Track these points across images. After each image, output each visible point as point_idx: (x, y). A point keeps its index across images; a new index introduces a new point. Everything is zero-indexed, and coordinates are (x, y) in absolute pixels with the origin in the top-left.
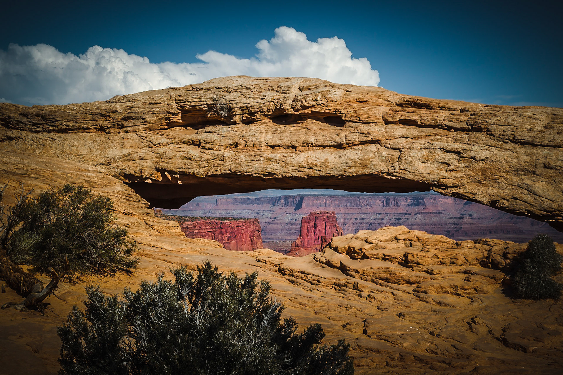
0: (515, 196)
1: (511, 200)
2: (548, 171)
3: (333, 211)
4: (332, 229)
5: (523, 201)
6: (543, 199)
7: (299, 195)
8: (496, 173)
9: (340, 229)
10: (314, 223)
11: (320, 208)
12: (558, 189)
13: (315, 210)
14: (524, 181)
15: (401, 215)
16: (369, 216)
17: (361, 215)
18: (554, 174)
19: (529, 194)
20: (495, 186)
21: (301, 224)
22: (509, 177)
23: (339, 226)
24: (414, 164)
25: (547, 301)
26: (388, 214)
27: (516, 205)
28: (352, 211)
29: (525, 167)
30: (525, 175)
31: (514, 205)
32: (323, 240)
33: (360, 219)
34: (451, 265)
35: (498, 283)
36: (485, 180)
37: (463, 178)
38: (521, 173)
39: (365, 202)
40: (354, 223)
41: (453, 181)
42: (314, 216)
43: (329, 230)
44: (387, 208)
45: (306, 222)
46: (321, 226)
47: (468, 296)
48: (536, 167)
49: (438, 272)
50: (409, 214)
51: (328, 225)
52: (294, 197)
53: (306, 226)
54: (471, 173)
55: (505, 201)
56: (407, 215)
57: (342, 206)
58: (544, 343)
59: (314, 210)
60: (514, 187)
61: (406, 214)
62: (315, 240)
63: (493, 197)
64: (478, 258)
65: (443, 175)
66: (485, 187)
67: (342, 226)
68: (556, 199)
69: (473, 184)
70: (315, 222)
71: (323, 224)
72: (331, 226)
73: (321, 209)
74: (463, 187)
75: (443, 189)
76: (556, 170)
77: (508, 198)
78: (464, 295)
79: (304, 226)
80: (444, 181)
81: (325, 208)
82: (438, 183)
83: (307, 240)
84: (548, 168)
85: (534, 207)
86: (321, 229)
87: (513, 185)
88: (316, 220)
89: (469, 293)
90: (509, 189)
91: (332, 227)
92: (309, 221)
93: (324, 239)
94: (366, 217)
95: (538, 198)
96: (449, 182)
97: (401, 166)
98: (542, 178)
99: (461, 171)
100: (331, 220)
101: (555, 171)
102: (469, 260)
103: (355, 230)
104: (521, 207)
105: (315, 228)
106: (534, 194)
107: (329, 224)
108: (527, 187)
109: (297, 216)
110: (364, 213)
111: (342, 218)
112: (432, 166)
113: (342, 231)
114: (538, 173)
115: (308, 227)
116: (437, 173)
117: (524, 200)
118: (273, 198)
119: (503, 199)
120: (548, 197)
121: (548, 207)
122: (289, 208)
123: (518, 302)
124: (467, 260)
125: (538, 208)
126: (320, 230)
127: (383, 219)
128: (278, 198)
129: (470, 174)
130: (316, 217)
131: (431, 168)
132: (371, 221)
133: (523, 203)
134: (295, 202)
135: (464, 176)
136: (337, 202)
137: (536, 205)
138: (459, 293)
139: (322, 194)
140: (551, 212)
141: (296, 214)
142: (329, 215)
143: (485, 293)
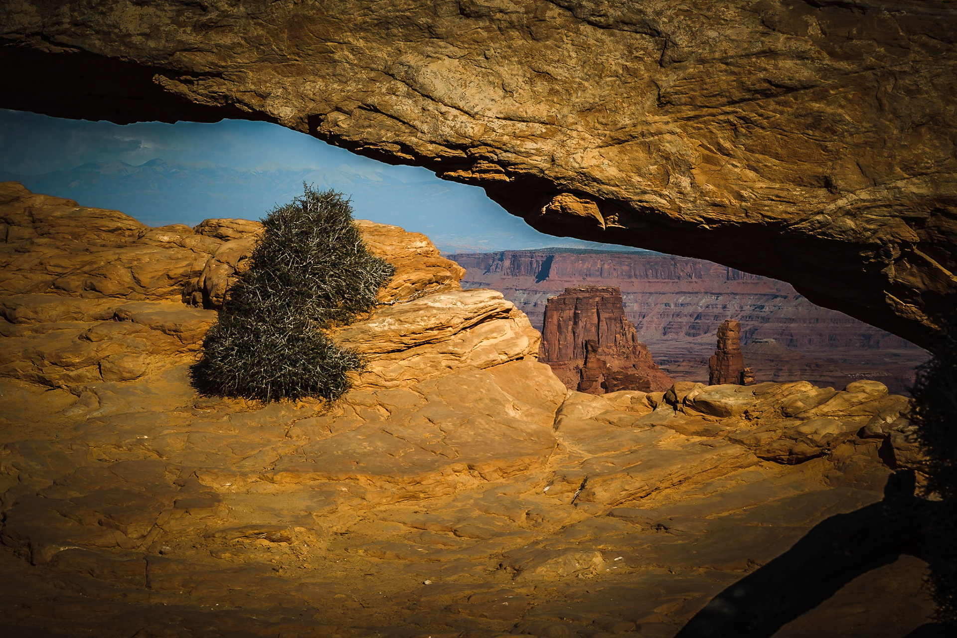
0: (370, 101)
1: (357, 112)
2: (468, 25)
3: (615, 286)
4: (613, 326)
5: (392, 116)
6: (444, 109)
7: (543, 251)
8: (328, 31)
9: (629, 326)
10: (573, 311)
11: (589, 279)
12: (491, 78)
13: (578, 283)
14: (403, 58)
15: (765, 298)
16: (695, 300)
17: (678, 296)
18: (485, 34)
19: (408, 96)
20: (324, 72)
21: (545, 313)
22: (361, 43)
23: (628, 319)
24: (111, 9)
25: (300, 404)
26: (737, 297)
27: (370, 126)
28: (658, 287)
29: (408, 14)
30: (407, 39)
31: (364, 127)
32: (590, 348)
33: (676, 305)
34: (85, 293)
35: (191, 350)
36: (298, 55)
37: (239, 50)
38: (395, 31)
39: (688, 269)
40: (663, 315)
41: (211, 58)
42: (575, 296)
43: (605, 327)
44: (735, 282)
45: (557, 310)
46: (588, 319)
47: (73, 385)
48: (435, 14)
49: (31, 315)
50: (782, 297)
51: (604, 316)
52: (532, 254)
53: (555, 318)
54: (261, 32)
55: (342, 117)
56: (778, 299)
57: (636, 276)
58: (125, 533)
59: (576, 283)
60: (373, 74)
61: (776, 297)
62: (575, 348)
63: (311, 105)
64: (171, 274)
65: (185, 38)
66: (298, 74)
67: (636, 320)
68: (484, 110)
69: (267, 67)
70: (576, 309)
71: (593, 313)
72: (610, 319)
73: (590, 282)
74: (239, 77)
75: (186, 82)
76: (492, 20)
77: (351, 106)
78: (61, 382)
79: (552, 317)
80: (186, 58)
81: (599, 279)
82: (170, 63)
83: (557, 348)
84: (468, 16)
85: (419, 134)
86: (588, 326)
87: (372, 69)
88: (579, 306)
89: (78, 379)
90: (358, 81)
91: (613, 321)
92: (563, 306)
93: (592, 347)
94: (688, 300)
95: (431, 106)
96: (200, 61)
97: (76, 14)
98: (451, 48)
99: (236, 29)
100: (610, 306)
101: (488, 24)
102: (145, 279)
103: (664, 328)
104: (383, 132)
105: (576, 323)
106: (423, 95)
107: (607, 315)
108: (406, 72)
109: (538, 295)
110: (685, 293)
111: (637, 302)
112: (159, 13)
113: (633, 330)
114: (441, 30)
115: (559, 320)
116: (168, 34)
117: (391, 112)
118: (487, 256)
119: (338, 109)
120: (461, 104)
121: (456, 132)
122: (521, 277)
123: (208, 407)
124: (138, 282)
125: (428, 137)
126: (585, 328)
127: (724, 307)
128: (499, 256)
129: (258, 37)
130: (577, 299)
131: (155, 20)
132: (700, 310)
133: (389, 122)
134: (535, 265)
135: (243, 42)
136: (626, 268)
137: (425, 128)
138: (47, 376)
139: (596, 248)
140: (463, 147)
141: (536, 292)
142: (606, 295)
143: (124, 379)
